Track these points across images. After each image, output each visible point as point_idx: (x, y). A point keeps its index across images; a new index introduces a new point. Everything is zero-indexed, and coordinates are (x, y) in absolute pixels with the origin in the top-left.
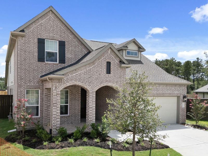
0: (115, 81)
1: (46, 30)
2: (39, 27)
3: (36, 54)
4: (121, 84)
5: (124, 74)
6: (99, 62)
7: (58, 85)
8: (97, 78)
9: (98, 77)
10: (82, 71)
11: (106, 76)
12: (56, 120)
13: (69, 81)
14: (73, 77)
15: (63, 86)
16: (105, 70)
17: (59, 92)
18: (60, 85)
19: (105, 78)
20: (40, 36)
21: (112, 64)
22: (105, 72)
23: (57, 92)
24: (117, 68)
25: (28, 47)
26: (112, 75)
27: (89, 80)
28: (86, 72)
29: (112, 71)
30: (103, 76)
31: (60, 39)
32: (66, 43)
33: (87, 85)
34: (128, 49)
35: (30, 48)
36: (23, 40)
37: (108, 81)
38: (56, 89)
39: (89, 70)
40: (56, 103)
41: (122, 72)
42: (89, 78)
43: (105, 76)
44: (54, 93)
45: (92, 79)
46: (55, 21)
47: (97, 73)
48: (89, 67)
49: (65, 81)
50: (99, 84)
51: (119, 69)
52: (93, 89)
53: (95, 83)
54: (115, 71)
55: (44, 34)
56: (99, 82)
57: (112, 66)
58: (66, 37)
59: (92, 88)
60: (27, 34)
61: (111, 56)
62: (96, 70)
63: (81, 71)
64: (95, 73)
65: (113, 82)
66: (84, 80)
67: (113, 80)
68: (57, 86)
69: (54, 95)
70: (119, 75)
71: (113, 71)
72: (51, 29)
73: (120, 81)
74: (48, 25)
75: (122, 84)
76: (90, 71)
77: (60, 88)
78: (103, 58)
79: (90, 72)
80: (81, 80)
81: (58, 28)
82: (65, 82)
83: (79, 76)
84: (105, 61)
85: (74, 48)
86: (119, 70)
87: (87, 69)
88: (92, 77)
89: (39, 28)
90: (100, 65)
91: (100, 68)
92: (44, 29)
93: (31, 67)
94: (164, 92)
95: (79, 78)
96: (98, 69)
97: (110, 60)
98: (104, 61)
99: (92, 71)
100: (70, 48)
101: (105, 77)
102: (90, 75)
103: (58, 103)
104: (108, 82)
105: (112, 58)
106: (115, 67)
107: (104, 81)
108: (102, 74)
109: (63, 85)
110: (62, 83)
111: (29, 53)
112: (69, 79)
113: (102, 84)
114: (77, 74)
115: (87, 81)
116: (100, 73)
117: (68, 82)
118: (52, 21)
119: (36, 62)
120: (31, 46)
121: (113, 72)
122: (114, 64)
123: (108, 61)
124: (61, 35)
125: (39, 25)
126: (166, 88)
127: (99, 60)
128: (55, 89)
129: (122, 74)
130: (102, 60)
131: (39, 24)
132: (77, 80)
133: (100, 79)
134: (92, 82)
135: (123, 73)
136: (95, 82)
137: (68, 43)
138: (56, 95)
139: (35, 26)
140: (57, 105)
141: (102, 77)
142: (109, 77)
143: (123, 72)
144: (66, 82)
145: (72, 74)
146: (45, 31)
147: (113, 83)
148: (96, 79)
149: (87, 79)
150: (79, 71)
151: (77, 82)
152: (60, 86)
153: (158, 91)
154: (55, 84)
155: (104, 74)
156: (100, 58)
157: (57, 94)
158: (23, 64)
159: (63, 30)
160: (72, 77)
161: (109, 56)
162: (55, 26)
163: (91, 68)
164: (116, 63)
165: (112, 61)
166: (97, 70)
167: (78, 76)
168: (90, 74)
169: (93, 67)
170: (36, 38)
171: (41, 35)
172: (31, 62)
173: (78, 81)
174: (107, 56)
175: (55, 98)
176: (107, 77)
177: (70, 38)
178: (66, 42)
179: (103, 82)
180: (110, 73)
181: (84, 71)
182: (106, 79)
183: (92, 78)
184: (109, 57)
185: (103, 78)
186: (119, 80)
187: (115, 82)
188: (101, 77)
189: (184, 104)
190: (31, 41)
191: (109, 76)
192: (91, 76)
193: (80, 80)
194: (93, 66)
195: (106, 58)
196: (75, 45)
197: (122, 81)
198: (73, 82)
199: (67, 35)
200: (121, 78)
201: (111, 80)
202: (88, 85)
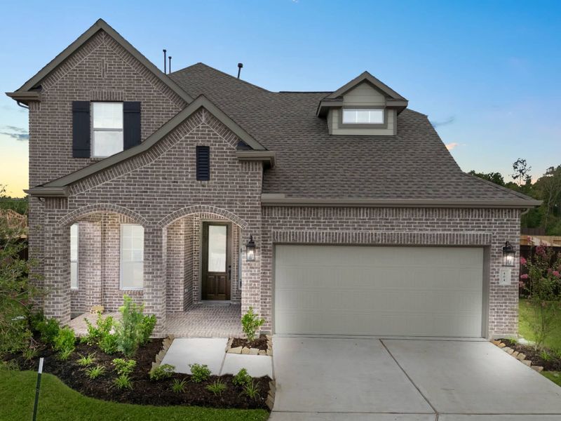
0: (224, 200)
1: (92, 79)
2: (75, 74)
3: (69, 140)
4: (244, 207)
5: (254, 180)
6: (173, 150)
7: (58, 212)
8: (167, 193)
9: (171, 189)
10: (122, 176)
11: (197, 186)
12: (54, 299)
13: (87, 201)
14: (97, 191)
15: (69, 216)
16: (191, 170)
17: (59, 229)
18: (62, 211)
19: (192, 193)
20: (79, 96)
21: (215, 152)
22: (192, 176)
23: (54, 229)
24: (229, 163)
25: (51, 124)
26: (215, 183)
27: (143, 199)
28: (134, 178)
29: (215, 173)
30: (186, 186)
31: (127, 96)
32: (144, 107)
33: (137, 212)
34: (346, 104)
35: (54, 127)
36: (39, 109)
37: (200, 200)
38: (53, 222)
39: (142, 171)
40: (52, 258)
41: (247, 173)
42: (141, 192)
43: (191, 186)
44: (47, 232)
45: (151, 196)
46: (115, 54)
47: (166, 179)
48: (141, 164)
49: (76, 201)
50: (174, 209)
51: (237, 166)
52: (155, 223)
53: (159, 206)
54: (224, 173)
55: (87, 90)
56: (173, 203)
57: (213, 159)
58: (145, 91)
59: (152, 220)
60: (48, 95)
61: (209, 131)
62: (163, 172)
63: (120, 174)
64: (161, 180)
65: (216, 203)
66: (129, 198)
67: (217, 197)
68: (54, 215)
69: (48, 238)
70: (237, 183)
71: (219, 173)
72: (103, 76)
73: (243, 200)
74: (97, 68)
75: (247, 207)
76: (146, 175)
77: (63, 220)
78: (183, 138)
79: (144, 178)
80: (121, 198)
81: (122, 71)
82: (75, 205)
83: (114, 188)
84: (192, 145)
85: (164, 116)
86: (238, 170)
87: (138, 169)
88: (153, 189)
89: (76, 76)
90: (174, 158)
91: (177, 165)
92: (86, 79)
93: (57, 172)
94: (416, 232)
95: (113, 195)
96: (168, 169)
97: (208, 141)
98: (187, 145)
99: (151, 175)
100: (153, 117)
101: (191, 189)
102: (147, 185)
103: (58, 259)
104: (202, 203)
105: (215, 134)
106: (223, 159)
107: (189, 200)
108: (184, 182)
109: (69, 212)
110: (67, 208)
111: (53, 138)
112: (85, 198)
113: (182, 208)
114: (107, 184)
115: (136, 202)
116: (175, 179)
117: (84, 205)
118: (108, 57)
119: (69, 158)
120: (57, 121)
121: (217, 176)
122: (222, 152)
123: (200, 143)
124: (130, 88)
125: (74, 70)
126: (426, 220)
127: (171, 142)
128: (50, 222)
129: (248, 180)
130: (182, 144)
131: (77, 67)
132: (107, 198)
133: (176, 196)
134: (151, 202)
135: (250, 177)
136: (161, 203)
137: (148, 105)
138: (53, 238)
139: (66, 74)
140: (56, 261)
141: (183, 189)
142: (206, 190)
143: (251, 174)
144: (79, 205)
145: (94, 184)
146: (89, 82)
147: (219, 207)
148: (165, 196)
149: (136, 195)
150: (113, 176)
151: (109, 204)
152: (63, 215)
153: (393, 229)
154: (49, 211)
155: (188, 182)
156: (176, 138)
157: (56, 235)
158: (39, 166)
159: (134, 74)
160: (94, 191)
161: (202, 131)
162: (114, 68)
163: (149, 165)
164: (227, 149)
165: (212, 145)
166: (165, 172)
167: (110, 188)
168: (146, 182)
169: (153, 162)
170: (69, 101)
171: (79, 93)
172: (58, 160)
173: (111, 202)
174: (198, 131)
175: (50, 245)
176: (199, 189)
177: (152, 92)
178: (142, 104)
179: (185, 203)
180: (208, 178)
181: (129, 175)
182: (195, 196)
183: (152, 192)
184: (203, 134)
185: (185, 193)
186: (239, 197)
187: (225, 203)
188: (180, 189)
189: (510, 275)
190: (57, 109)
191: (203, 186)
192: (148, 189)
193: (116, 198)
194: (156, 162)
195: (194, 138)
196: (167, 108)
197: (248, 200)
198: (97, 204)
199: (145, 85)
200: (243, 190)
201: (210, 196)
202: (141, 213)
